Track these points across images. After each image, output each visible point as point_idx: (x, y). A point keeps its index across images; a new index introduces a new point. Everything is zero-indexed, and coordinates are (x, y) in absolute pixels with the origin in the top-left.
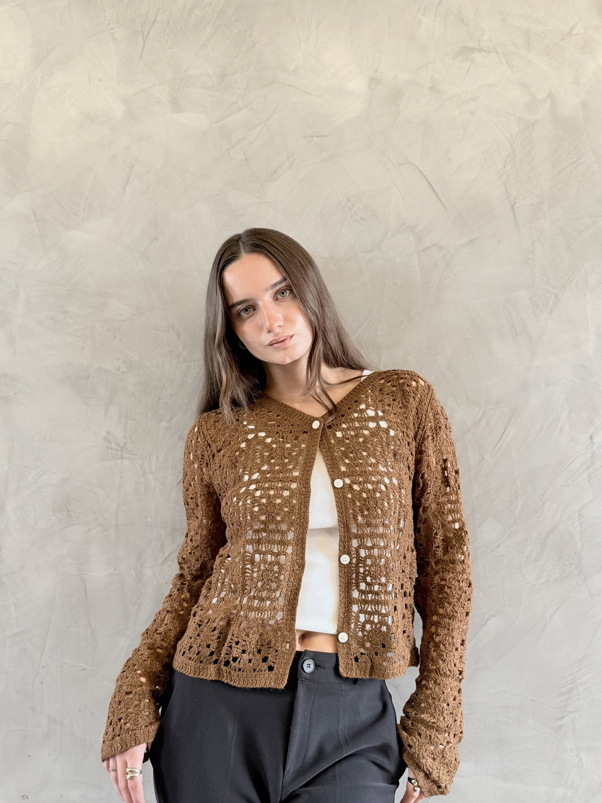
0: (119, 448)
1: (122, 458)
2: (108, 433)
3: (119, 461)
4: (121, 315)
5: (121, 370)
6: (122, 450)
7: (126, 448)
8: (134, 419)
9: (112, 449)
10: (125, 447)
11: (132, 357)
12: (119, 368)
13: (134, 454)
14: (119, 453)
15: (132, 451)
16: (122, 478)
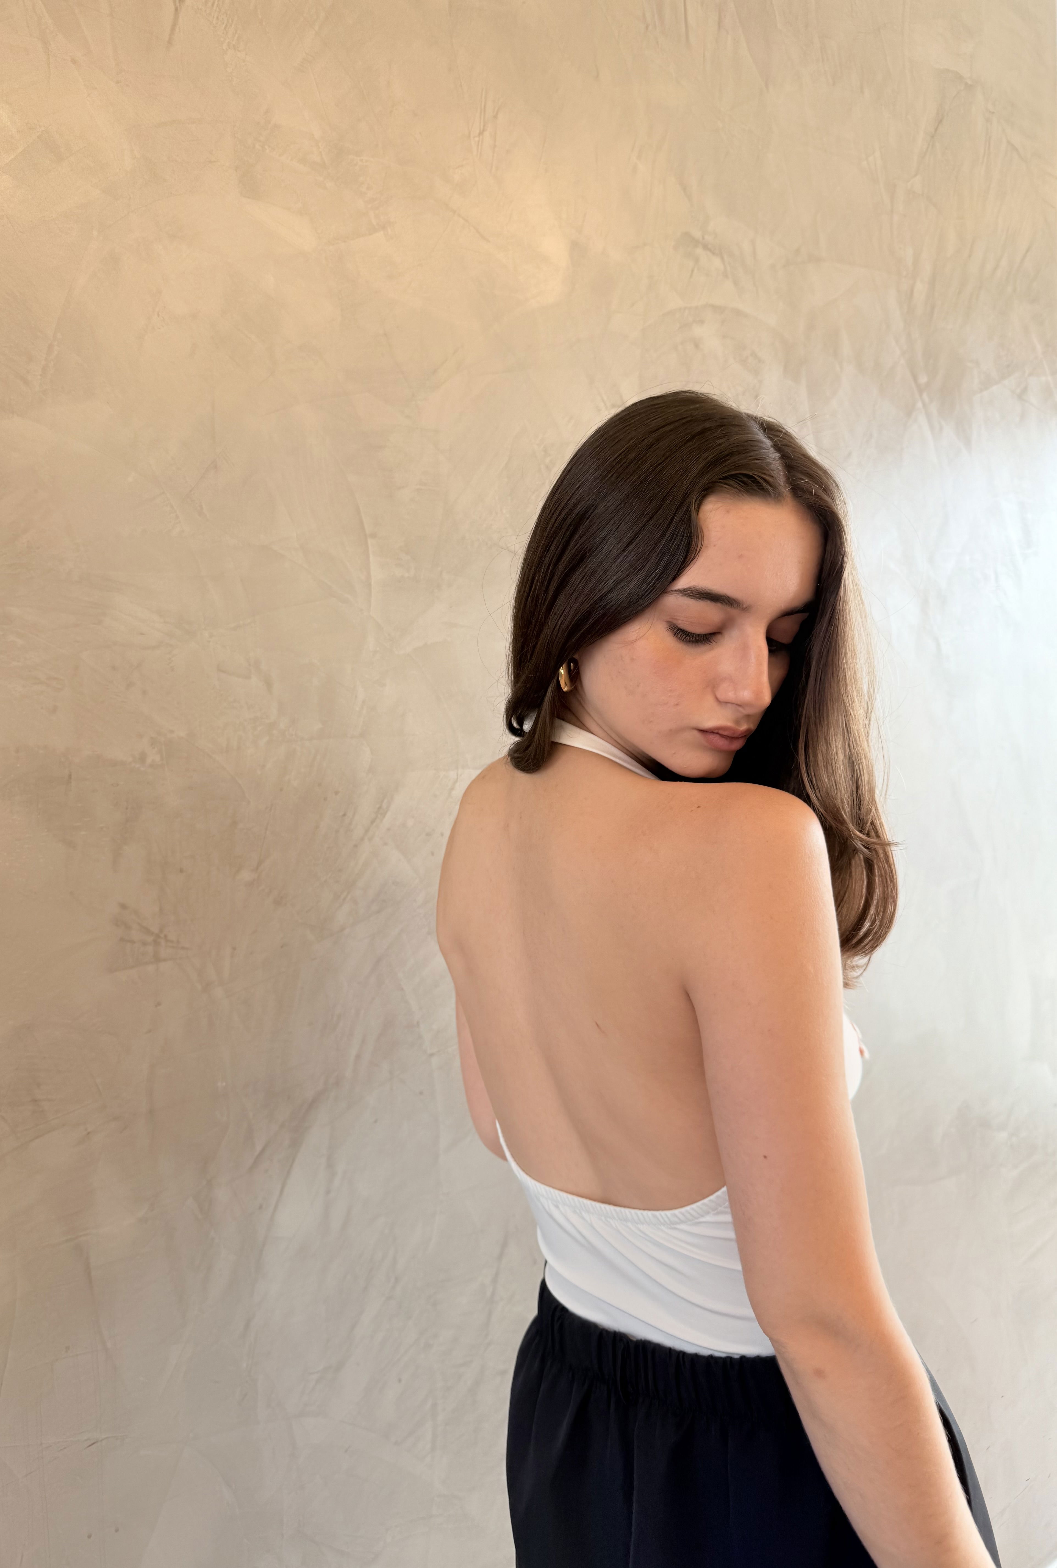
0: (150, 939)
1: (157, 959)
2: (123, 906)
3: (151, 968)
4: (142, 634)
5: (149, 761)
6: (156, 943)
7: (166, 936)
8: (181, 871)
9: (133, 942)
10: (162, 936)
11: (172, 732)
12: (142, 758)
13: (183, 948)
14: (150, 949)
15: (178, 942)
16: (159, 1004)
